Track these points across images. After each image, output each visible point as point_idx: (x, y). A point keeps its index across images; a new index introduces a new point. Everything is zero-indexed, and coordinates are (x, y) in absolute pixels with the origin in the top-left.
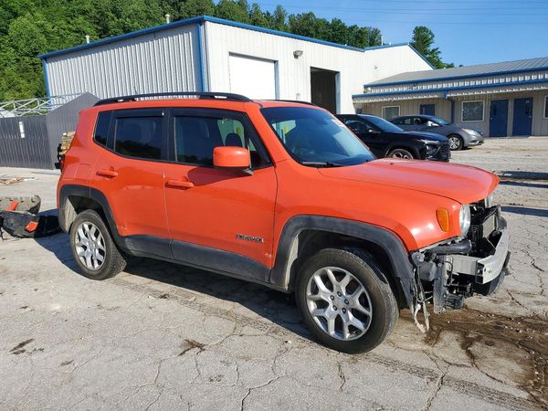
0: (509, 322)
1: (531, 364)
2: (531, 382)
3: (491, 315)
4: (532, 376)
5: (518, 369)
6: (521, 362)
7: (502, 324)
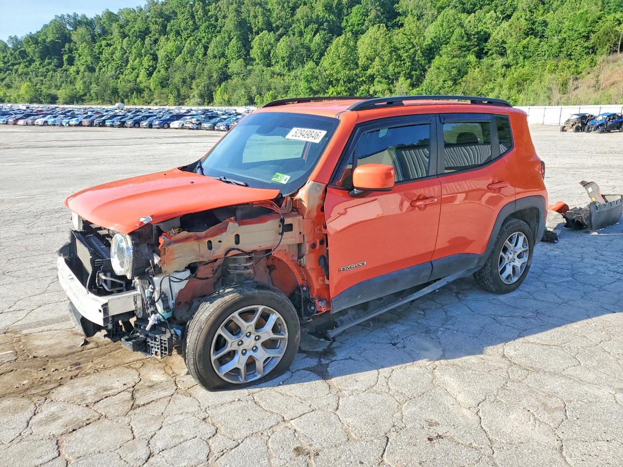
0: (70, 374)
1: (29, 350)
2: (24, 341)
3: (94, 372)
4: (24, 344)
5: (37, 343)
6: (38, 348)
7: (77, 369)
